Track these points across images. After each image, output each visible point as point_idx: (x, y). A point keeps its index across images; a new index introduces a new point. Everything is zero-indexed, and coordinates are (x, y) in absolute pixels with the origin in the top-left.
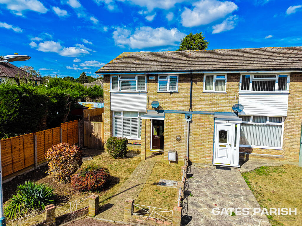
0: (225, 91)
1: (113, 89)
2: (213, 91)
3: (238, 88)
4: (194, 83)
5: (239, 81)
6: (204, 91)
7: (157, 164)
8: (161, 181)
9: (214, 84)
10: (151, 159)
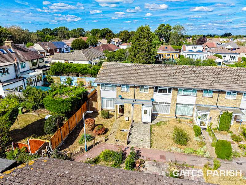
0: (148, 93)
1: (101, 88)
2: (144, 92)
3: (153, 92)
4: (136, 89)
5: (153, 89)
6: (140, 92)
7: (121, 121)
8: (122, 129)
9: (144, 89)
10: (119, 119)
